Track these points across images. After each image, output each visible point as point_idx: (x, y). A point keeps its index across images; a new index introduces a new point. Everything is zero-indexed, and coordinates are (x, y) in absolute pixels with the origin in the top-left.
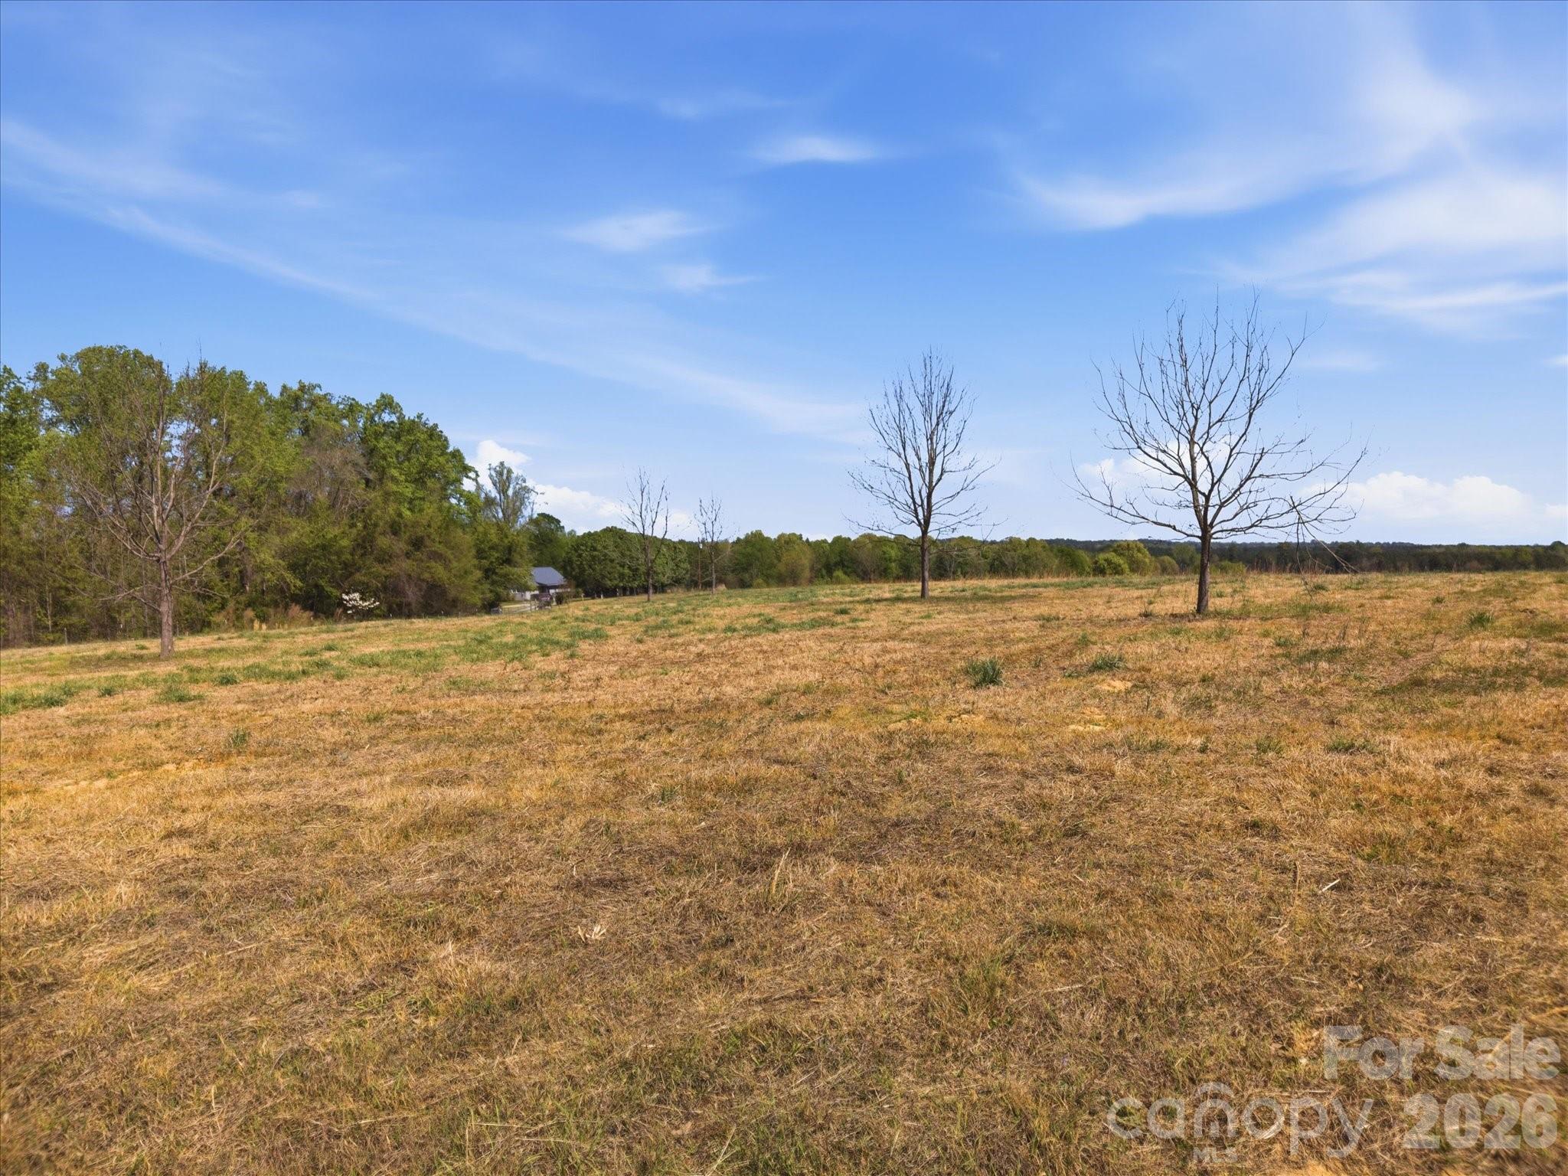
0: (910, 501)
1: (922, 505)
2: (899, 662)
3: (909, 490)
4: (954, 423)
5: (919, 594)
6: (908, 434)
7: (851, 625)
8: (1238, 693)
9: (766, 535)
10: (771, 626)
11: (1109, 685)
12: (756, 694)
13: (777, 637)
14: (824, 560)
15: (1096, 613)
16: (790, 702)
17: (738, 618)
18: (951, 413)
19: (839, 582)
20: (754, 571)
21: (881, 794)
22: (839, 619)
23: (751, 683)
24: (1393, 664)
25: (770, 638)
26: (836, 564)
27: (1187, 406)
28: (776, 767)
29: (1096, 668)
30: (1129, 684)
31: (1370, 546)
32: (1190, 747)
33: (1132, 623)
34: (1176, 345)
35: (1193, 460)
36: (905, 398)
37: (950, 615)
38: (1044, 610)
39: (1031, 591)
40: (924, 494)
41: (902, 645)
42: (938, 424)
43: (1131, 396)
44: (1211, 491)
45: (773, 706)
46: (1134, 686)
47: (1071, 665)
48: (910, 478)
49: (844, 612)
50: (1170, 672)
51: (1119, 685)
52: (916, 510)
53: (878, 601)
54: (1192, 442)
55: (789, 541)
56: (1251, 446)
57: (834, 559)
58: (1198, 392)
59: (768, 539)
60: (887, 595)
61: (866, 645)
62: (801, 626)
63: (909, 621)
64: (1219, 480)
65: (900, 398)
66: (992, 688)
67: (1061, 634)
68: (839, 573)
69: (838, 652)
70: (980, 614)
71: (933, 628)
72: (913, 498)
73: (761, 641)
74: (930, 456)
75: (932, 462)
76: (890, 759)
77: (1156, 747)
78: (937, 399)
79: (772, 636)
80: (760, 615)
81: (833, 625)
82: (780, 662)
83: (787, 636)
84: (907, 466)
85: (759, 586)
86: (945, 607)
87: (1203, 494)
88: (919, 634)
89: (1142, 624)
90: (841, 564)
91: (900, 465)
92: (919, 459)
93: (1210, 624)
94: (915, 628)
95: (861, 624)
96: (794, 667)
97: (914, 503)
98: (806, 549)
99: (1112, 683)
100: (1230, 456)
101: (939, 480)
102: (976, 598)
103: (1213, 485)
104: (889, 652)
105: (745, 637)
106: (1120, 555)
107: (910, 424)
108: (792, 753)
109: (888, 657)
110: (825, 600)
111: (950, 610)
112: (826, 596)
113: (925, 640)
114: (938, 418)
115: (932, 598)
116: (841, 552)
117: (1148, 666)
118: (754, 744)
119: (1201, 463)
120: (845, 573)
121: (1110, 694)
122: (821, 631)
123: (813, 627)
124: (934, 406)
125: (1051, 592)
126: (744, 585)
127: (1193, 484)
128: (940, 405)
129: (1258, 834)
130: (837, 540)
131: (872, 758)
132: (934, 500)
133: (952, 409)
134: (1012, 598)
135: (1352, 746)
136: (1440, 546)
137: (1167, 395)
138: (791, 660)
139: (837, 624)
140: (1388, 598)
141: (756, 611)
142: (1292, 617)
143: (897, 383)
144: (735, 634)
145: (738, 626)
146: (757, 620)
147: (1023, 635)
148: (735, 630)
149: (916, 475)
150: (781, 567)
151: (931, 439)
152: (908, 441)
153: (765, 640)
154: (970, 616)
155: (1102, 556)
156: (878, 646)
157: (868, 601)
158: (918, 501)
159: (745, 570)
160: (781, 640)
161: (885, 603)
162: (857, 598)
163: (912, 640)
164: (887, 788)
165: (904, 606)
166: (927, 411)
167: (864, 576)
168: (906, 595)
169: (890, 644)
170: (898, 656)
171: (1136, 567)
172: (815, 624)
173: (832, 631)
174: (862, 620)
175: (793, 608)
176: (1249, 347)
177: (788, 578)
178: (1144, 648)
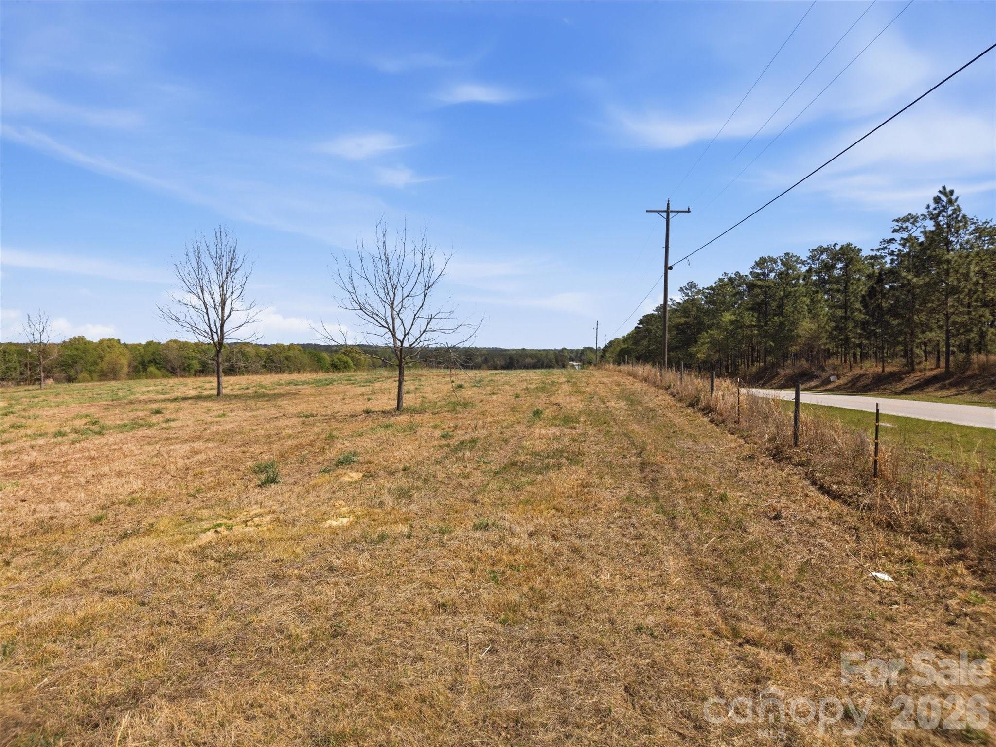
0: (208, 329)
1: (217, 333)
2: (203, 463)
3: (207, 322)
4: (238, 277)
5: (215, 392)
6: (205, 282)
7: (164, 425)
8: (426, 481)
9: (88, 339)
10: (96, 428)
11: (349, 477)
12: (87, 508)
13: (103, 440)
14: (139, 359)
15: (336, 410)
16: (119, 517)
17: (67, 420)
18: (237, 270)
19: (153, 376)
20: (79, 367)
21: (200, 617)
22: (154, 419)
23: (82, 496)
24: (501, 449)
25: (97, 442)
26: (150, 362)
27: (389, 286)
28: (111, 600)
29: (340, 463)
30: (361, 475)
31: (481, 350)
32: (401, 535)
33: (360, 418)
34: (382, 247)
35: (393, 319)
36: (202, 258)
37: (240, 413)
38: (303, 407)
39: (293, 388)
40: (218, 325)
41: (206, 445)
42: (227, 278)
43: (355, 277)
44: (404, 339)
45: (104, 521)
46: (364, 476)
47: (324, 460)
48: (207, 314)
49: (158, 412)
50: (385, 463)
51: (356, 476)
52: (212, 335)
53: (185, 399)
54: (392, 309)
55: (109, 345)
56: (425, 313)
57: (147, 359)
58: (395, 280)
59: (90, 343)
60: (192, 393)
61: (178, 447)
62: (122, 428)
63: (209, 419)
64: (408, 333)
65: (198, 257)
66: (273, 486)
67: (317, 430)
68: (152, 369)
69: (156, 455)
70: (260, 412)
71: (228, 427)
72: (210, 327)
73: (88, 445)
74: (222, 299)
75: (223, 304)
76: (203, 577)
77: (382, 538)
78: (226, 259)
79: (99, 440)
80: (86, 416)
81: (150, 426)
82: (106, 469)
83: (111, 439)
84: (205, 304)
85: (84, 380)
86: (235, 404)
87: (400, 340)
88: (218, 434)
89: (365, 419)
90: (154, 362)
91: (198, 303)
92: (214, 301)
93: (403, 418)
94: (215, 428)
95: (173, 424)
96: (119, 474)
97: (211, 330)
98: (125, 351)
99: (351, 475)
100: (414, 318)
101: (229, 316)
102: (257, 396)
103: (405, 335)
104: (196, 453)
105: (74, 442)
106: (348, 356)
107: (206, 276)
108: (123, 582)
109: (196, 458)
110: (142, 398)
111: (239, 408)
112: (143, 393)
113: (223, 438)
114: (227, 273)
115: (225, 396)
116: (153, 354)
117: (371, 459)
118: (87, 572)
119: (398, 322)
120: (157, 368)
121: (350, 483)
122: (140, 433)
123: (132, 428)
124: (224, 265)
125: (306, 390)
126: (70, 380)
127: (394, 334)
128: (229, 263)
129: (445, 611)
130: (150, 344)
131: (189, 577)
132: (225, 329)
133: (237, 267)
134: (280, 395)
135: (488, 525)
136: (513, 350)
137: (377, 279)
138: (116, 466)
139: (154, 425)
140: (494, 394)
141: (84, 412)
142: (448, 411)
143: (195, 247)
144: (65, 438)
145: (67, 429)
146: (84, 421)
147: (290, 432)
148: (63, 435)
149: (212, 312)
150: (104, 365)
151: (223, 287)
152: (205, 288)
153: (93, 443)
154: (254, 413)
155: (336, 356)
156: (186, 447)
157: (175, 400)
158: (214, 329)
159: (71, 366)
160: (106, 444)
161: (190, 401)
162: (168, 396)
163: (213, 440)
164: (203, 610)
165: (205, 404)
166: (219, 268)
167: (173, 372)
168: (206, 393)
169: (197, 445)
170: (202, 457)
171: (358, 366)
172: (136, 425)
173: (149, 432)
174: (174, 420)
175: (115, 407)
176: (423, 254)
177: (109, 374)
178: (366, 442)
